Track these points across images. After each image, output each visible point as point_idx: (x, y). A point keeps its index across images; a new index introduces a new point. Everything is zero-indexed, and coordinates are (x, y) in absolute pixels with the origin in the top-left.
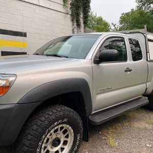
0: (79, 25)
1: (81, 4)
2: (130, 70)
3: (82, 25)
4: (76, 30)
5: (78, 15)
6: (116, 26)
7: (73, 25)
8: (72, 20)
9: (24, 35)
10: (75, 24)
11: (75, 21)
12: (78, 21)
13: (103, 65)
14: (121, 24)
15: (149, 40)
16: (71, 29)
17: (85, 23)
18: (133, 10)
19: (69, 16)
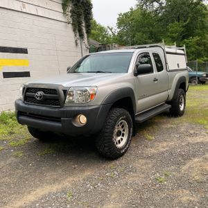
0: (81, 36)
1: (82, 11)
2: (157, 80)
3: (85, 35)
4: (79, 42)
5: (80, 23)
6: (113, 31)
7: (75, 35)
8: (74, 30)
9: (24, 51)
10: (78, 34)
11: (77, 31)
12: (80, 31)
13: (140, 76)
14: (119, 28)
15: (168, 53)
16: (74, 41)
17: (88, 32)
18: (131, 9)
19: (70, 25)
